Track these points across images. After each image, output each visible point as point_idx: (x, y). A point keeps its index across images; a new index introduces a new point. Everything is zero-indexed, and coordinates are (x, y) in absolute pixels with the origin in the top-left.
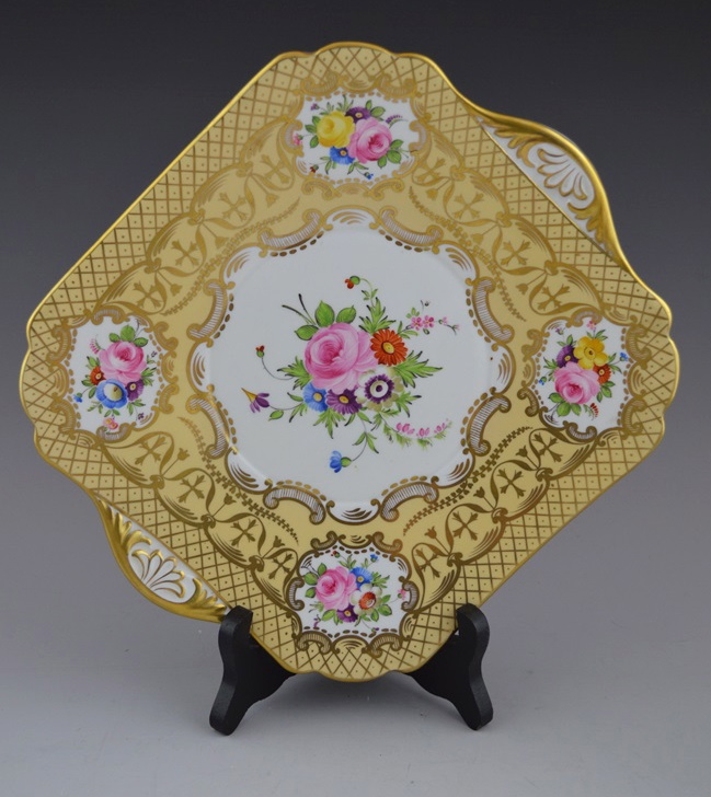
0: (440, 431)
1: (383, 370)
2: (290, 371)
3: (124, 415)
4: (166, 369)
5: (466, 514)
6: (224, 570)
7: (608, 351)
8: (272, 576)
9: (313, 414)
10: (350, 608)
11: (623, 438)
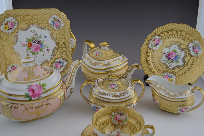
0: (31, 31)
1: (32, 43)
2: (42, 51)
3: (62, 61)
4: (54, 61)
5: (36, 20)
6: (67, 37)
7: (4, 26)
8: (62, 32)
9: (44, 44)
10: (58, 21)
11: (10, 15)
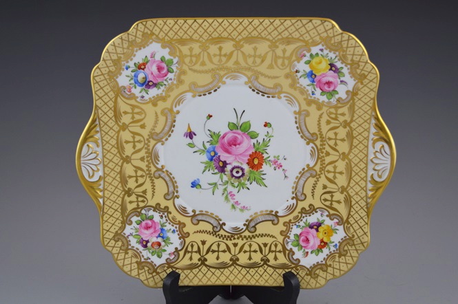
0: (244, 209)
1: (246, 167)
2: (212, 135)
3: (137, 91)
4: (170, 89)
5: (223, 247)
6: (115, 183)
7: (332, 239)
8: (131, 202)
9: (205, 158)
10: (147, 242)
11: (307, 274)
